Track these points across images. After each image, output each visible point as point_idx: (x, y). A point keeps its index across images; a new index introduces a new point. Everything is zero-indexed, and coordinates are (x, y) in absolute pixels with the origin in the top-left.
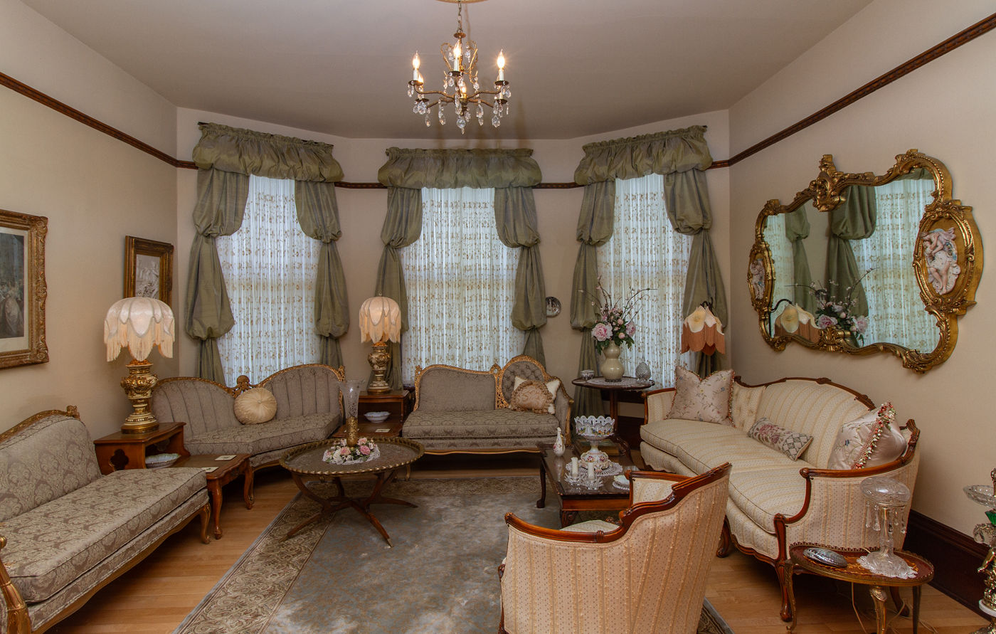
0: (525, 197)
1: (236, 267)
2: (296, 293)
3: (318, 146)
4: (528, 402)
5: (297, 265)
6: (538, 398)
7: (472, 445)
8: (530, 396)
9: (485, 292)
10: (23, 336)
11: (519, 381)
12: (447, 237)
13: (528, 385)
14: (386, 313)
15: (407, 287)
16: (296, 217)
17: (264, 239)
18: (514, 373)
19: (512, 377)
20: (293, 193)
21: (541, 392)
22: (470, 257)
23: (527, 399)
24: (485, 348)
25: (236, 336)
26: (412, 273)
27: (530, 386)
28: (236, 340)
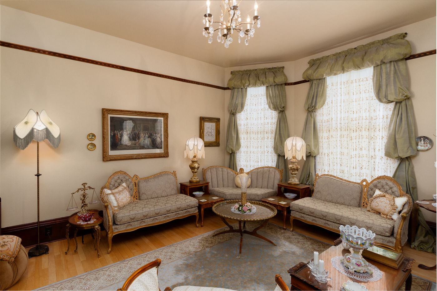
0: (396, 67)
1: (243, 125)
2: (266, 135)
3: (276, 69)
4: (378, 207)
5: (266, 123)
6: (386, 207)
7: (325, 223)
8: (380, 204)
9: (365, 133)
10: (162, 148)
11: (378, 192)
12: (341, 102)
13: (382, 196)
14: (294, 145)
15: (318, 131)
16: (266, 102)
17: (253, 113)
18: (376, 186)
19: (374, 189)
20: (265, 92)
21: (389, 203)
22: (355, 112)
23: (378, 206)
24: (365, 168)
25: (243, 152)
26: (321, 124)
27: (383, 198)
28: (242, 154)
